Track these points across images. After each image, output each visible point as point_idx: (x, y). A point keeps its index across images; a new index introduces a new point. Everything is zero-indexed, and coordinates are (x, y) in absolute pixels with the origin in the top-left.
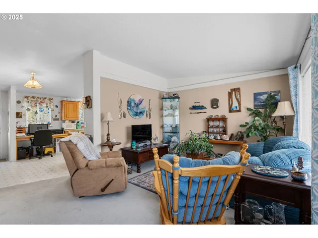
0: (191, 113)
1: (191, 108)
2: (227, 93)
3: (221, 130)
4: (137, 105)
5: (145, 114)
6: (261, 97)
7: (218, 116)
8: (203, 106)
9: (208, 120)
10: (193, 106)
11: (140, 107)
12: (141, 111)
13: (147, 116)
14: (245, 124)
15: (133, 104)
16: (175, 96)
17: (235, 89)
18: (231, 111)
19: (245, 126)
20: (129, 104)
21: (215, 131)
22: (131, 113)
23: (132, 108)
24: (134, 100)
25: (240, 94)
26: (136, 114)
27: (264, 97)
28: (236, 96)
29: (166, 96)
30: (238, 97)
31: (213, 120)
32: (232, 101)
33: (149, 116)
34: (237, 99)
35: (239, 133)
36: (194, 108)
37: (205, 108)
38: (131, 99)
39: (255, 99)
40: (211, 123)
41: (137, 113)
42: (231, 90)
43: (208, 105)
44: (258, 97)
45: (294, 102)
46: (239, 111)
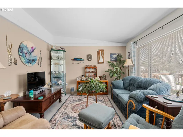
0: (73, 63)
1: (73, 60)
2: (97, 52)
3: (94, 74)
4: (30, 53)
5: (37, 62)
6: (113, 56)
7: (91, 65)
8: (82, 59)
9: (86, 68)
10: (75, 58)
11: (33, 54)
12: (33, 59)
13: (38, 64)
14: (108, 70)
15: (25, 51)
16: (62, 50)
17: (101, 50)
18: (98, 63)
19: (108, 71)
20: (21, 49)
21: (90, 75)
22: (23, 60)
23: (24, 55)
24: (26, 47)
25: (103, 53)
26: (29, 62)
27: (115, 56)
28: (101, 54)
29: (54, 48)
30: (103, 55)
31: (90, 68)
32: (99, 57)
33: (40, 64)
34: (102, 56)
35: (104, 76)
36: (76, 59)
37: (83, 60)
38: (23, 45)
39: (111, 57)
40: (87, 70)
41: (30, 60)
42: (99, 50)
43: (85, 58)
44: (112, 56)
45: (133, 59)
46: (103, 63)
